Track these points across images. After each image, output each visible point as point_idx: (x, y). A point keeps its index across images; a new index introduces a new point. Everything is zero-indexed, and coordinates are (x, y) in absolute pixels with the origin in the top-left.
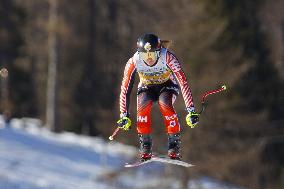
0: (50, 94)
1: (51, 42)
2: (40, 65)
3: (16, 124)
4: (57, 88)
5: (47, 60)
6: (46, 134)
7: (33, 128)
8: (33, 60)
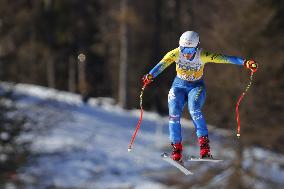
0: (122, 76)
1: (123, 30)
2: (113, 50)
3: (93, 102)
4: (128, 70)
5: (119, 46)
6: (119, 110)
7: (107, 105)
8: (108, 47)
